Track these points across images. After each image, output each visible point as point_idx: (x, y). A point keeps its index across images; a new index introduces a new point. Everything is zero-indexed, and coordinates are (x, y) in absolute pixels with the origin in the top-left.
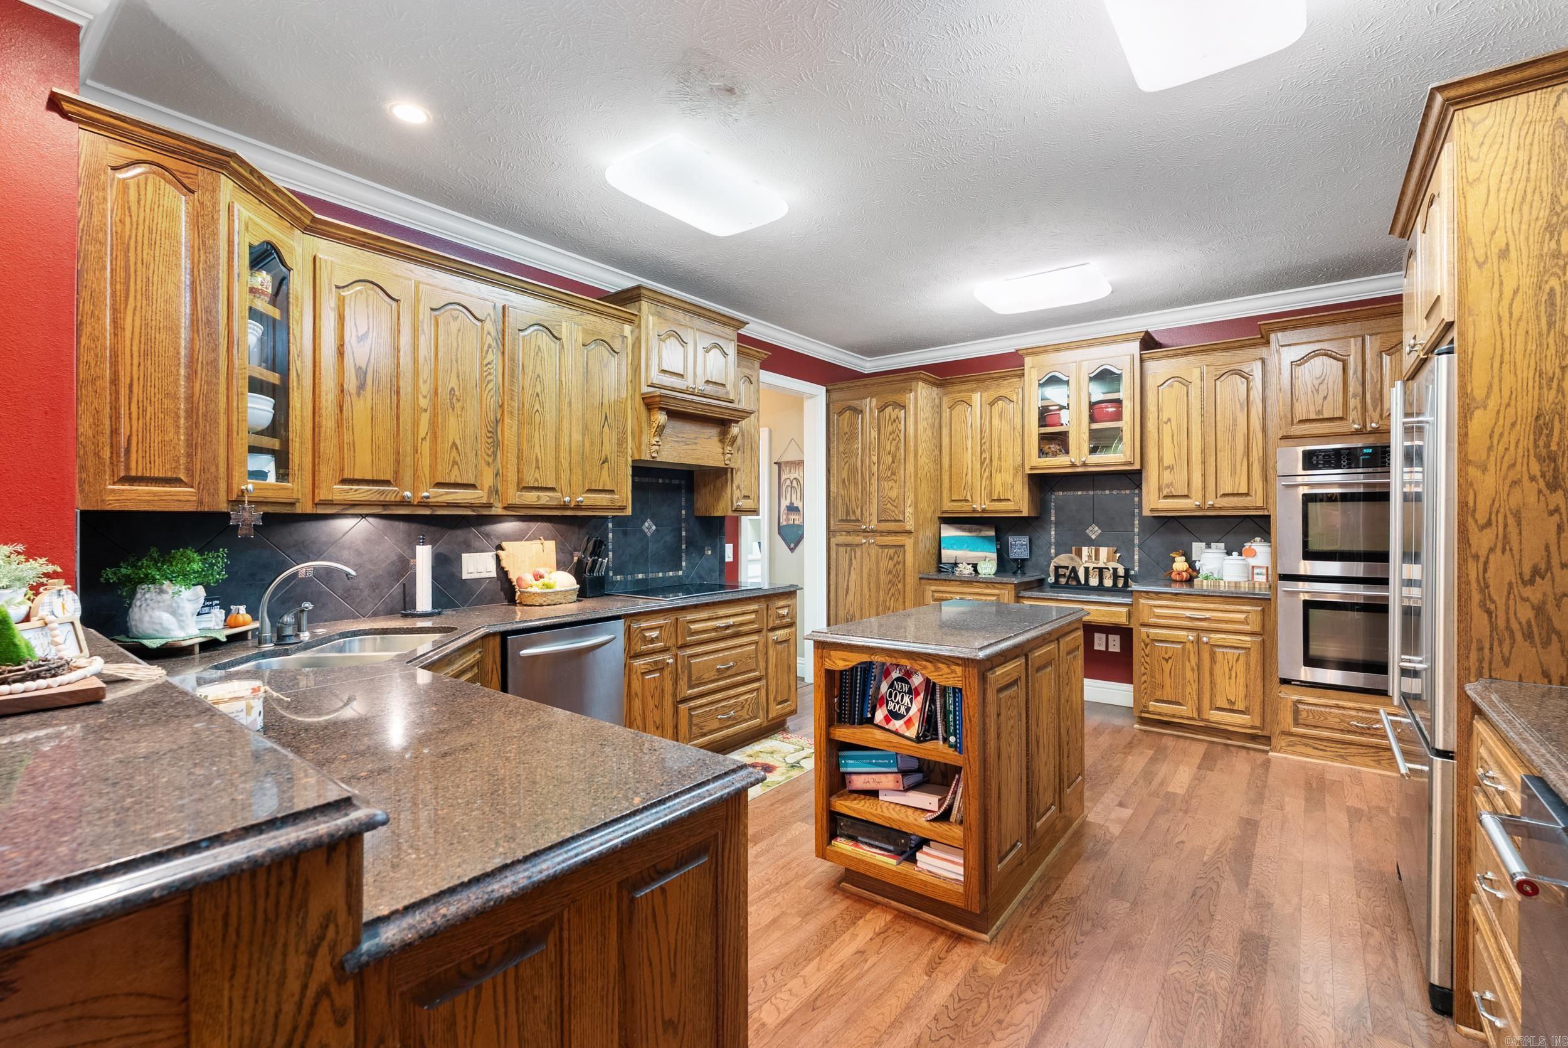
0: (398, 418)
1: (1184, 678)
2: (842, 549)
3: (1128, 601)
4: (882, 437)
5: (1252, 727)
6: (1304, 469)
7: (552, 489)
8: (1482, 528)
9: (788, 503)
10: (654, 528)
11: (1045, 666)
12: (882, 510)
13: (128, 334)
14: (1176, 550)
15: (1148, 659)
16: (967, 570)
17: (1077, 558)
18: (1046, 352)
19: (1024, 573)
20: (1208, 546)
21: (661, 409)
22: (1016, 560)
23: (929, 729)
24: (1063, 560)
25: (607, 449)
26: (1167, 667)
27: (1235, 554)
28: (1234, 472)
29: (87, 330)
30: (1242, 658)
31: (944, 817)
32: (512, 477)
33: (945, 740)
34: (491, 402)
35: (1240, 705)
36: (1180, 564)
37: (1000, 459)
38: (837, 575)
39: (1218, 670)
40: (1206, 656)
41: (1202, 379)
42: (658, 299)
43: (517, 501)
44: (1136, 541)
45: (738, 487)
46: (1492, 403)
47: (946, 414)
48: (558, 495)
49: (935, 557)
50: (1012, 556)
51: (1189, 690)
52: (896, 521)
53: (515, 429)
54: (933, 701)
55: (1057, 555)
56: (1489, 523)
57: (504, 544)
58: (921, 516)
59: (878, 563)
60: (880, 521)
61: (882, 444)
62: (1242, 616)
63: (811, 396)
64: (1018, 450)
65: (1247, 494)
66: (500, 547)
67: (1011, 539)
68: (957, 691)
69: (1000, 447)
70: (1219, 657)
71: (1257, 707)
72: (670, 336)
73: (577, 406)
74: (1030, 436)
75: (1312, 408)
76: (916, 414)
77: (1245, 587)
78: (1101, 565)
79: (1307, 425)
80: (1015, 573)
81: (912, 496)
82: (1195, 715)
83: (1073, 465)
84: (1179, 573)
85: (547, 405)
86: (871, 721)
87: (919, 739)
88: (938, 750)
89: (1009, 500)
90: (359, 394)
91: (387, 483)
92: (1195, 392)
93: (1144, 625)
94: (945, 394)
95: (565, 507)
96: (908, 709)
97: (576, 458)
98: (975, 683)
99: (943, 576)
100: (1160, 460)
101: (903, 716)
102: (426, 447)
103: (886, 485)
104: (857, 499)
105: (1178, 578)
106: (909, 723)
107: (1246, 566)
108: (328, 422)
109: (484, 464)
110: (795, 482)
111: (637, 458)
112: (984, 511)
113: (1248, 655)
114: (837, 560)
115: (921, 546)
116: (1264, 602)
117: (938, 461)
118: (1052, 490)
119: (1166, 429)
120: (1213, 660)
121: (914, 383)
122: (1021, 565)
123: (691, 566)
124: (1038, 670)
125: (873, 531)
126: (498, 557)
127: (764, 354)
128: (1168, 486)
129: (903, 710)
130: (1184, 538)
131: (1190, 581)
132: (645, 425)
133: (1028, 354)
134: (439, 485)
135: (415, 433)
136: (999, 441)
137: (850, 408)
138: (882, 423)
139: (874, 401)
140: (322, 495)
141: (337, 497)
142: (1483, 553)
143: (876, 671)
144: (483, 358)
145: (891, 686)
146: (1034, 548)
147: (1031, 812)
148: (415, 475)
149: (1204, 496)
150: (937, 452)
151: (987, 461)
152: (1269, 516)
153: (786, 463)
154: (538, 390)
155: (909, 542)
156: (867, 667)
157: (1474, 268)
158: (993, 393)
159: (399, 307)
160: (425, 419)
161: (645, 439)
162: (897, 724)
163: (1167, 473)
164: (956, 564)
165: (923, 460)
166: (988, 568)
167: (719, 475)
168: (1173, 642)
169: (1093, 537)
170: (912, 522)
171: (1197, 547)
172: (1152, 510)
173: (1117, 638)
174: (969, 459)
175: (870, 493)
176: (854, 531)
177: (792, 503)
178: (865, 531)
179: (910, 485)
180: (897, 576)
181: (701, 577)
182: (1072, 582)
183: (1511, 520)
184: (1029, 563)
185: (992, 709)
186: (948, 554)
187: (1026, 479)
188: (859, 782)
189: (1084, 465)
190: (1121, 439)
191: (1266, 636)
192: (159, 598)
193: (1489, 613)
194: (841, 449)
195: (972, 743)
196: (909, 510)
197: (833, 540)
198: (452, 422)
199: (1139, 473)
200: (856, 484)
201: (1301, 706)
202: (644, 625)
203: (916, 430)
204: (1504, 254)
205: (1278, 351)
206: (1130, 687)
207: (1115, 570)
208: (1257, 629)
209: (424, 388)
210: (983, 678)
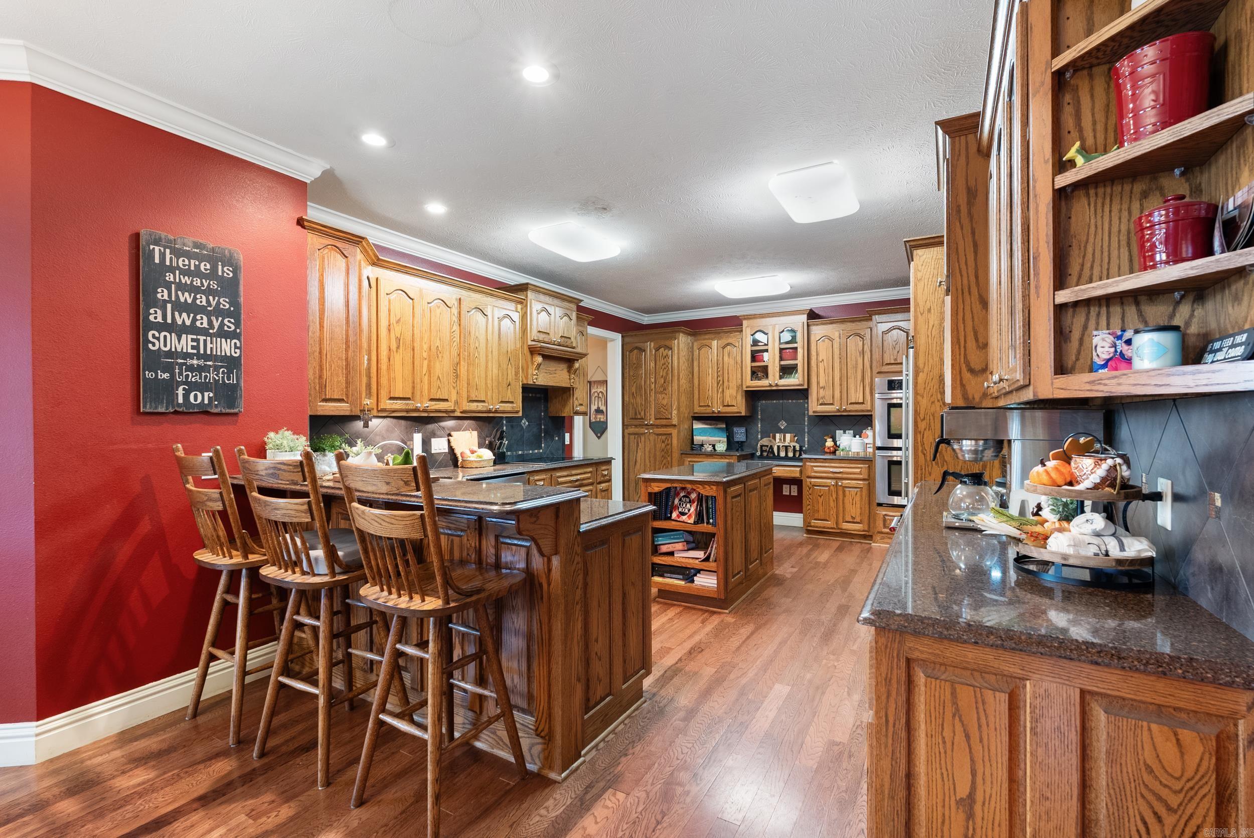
0: (413, 364)
1: (829, 506)
2: (632, 437)
3: (800, 464)
4: (657, 367)
5: (863, 531)
6: (889, 390)
7: (484, 401)
8: (922, 420)
9: (596, 407)
10: (527, 423)
11: (753, 490)
12: (658, 412)
13: (325, 330)
14: (827, 435)
15: (811, 496)
16: (710, 448)
17: (773, 440)
18: (755, 318)
19: (742, 450)
20: (845, 432)
21: (539, 354)
22: (738, 442)
23: (700, 519)
24: (765, 441)
25: (510, 377)
26: (821, 500)
27: (857, 436)
28: (856, 391)
29: (311, 329)
30: (858, 493)
31: (707, 559)
32: (465, 395)
33: (708, 523)
34: (455, 352)
35: (858, 519)
36: (829, 443)
37: (728, 381)
38: (629, 453)
39: (846, 501)
40: (841, 493)
41: (840, 338)
42: (538, 290)
43: (467, 408)
44: (806, 430)
45: (577, 399)
46: (926, 370)
47: (696, 353)
48: (487, 404)
49: (690, 441)
50: (736, 440)
51: (832, 512)
52: (666, 419)
53: (466, 368)
54: (701, 505)
55: (762, 438)
56: (924, 419)
57: (452, 433)
58: (682, 416)
59: (655, 445)
60: (656, 419)
61: (657, 371)
62: (858, 470)
63: (612, 340)
64: (739, 376)
65: (863, 403)
66: (450, 435)
67: (735, 429)
68: (714, 498)
69: (728, 374)
70: (847, 493)
71: (866, 520)
72: (542, 311)
73: (495, 353)
74: (746, 368)
75: (892, 357)
76: (678, 353)
77: (862, 455)
78: (786, 444)
79: (890, 366)
80: (737, 450)
81: (676, 403)
82: (835, 527)
83: (770, 385)
84: (829, 448)
85: (481, 354)
86: (670, 518)
87: (695, 523)
88: (704, 527)
89: (734, 406)
90: (397, 351)
91: (409, 399)
92: (836, 346)
93: (809, 477)
94: (696, 341)
95: (490, 411)
96: (689, 510)
97: (495, 384)
98: (722, 493)
99: (695, 452)
100: (818, 383)
101: (686, 514)
102: (426, 379)
103: (660, 396)
104: (641, 404)
105: (828, 451)
106: (690, 517)
107: (863, 443)
108: (384, 366)
109: (452, 388)
110: (600, 395)
111: (525, 382)
112: (719, 412)
113: (861, 491)
114: (629, 443)
115: (682, 434)
116: (868, 461)
117: (691, 381)
118: (759, 399)
119: (821, 365)
120: (844, 495)
121: (677, 334)
122: (741, 444)
123: (547, 446)
124: (750, 491)
125: (651, 425)
126: (449, 440)
127: (591, 317)
128: (822, 398)
129: (686, 511)
130: (832, 428)
131: (834, 453)
132: (530, 363)
133: (745, 319)
134: (432, 400)
135: (421, 372)
136: (728, 370)
137: (637, 348)
138: (658, 358)
139: (652, 344)
140: (382, 406)
141: (388, 407)
142: (922, 431)
143: (672, 493)
144: (451, 329)
145: (680, 500)
146: (748, 435)
147: (747, 560)
148: (422, 395)
149: (841, 404)
150: (690, 376)
151: (721, 382)
152: (871, 415)
153: (595, 382)
154: (477, 345)
155: (674, 432)
156: (668, 489)
157: (920, 315)
158: (724, 341)
159: (413, 303)
160: (426, 363)
161: (530, 371)
162: (684, 518)
163: (821, 391)
164: (702, 445)
165: (683, 381)
166: (721, 447)
167: (565, 392)
168: (823, 486)
169: (782, 428)
170: (676, 419)
171: (839, 433)
172: (814, 412)
173: (796, 487)
174: (710, 381)
175: (650, 401)
176: (640, 425)
177: (599, 408)
178: (647, 425)
179: (675, 397)
180: (667, 452)
181: (552, 454)
182: (770, 454)
183: (931, 417)
184: (746, 444)
185: (729, 505)
186: (698, 439)
187: (744, 393)
188: (664, 549)
189: (777, 385)
190: (797, 371)
191: (870, 480)
192: (323, 459)
193: (924, 454)
194: (631, 374)
195: (720, 521)
196: (675, 412)
197: (626, 431)
198: (438, 364)
199: (807, 390)
200: (641, 395)
201: (887, 517)
202: (536, 478)
203: (679, 363)
204: (929, 310)
205: (876, 325)
206: (801, 516)
207: (794, 447)
208: (866, 477)
209: (425, 347)
210: (725, 492)
